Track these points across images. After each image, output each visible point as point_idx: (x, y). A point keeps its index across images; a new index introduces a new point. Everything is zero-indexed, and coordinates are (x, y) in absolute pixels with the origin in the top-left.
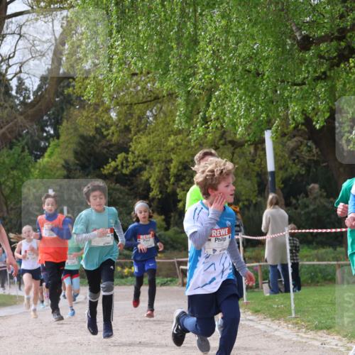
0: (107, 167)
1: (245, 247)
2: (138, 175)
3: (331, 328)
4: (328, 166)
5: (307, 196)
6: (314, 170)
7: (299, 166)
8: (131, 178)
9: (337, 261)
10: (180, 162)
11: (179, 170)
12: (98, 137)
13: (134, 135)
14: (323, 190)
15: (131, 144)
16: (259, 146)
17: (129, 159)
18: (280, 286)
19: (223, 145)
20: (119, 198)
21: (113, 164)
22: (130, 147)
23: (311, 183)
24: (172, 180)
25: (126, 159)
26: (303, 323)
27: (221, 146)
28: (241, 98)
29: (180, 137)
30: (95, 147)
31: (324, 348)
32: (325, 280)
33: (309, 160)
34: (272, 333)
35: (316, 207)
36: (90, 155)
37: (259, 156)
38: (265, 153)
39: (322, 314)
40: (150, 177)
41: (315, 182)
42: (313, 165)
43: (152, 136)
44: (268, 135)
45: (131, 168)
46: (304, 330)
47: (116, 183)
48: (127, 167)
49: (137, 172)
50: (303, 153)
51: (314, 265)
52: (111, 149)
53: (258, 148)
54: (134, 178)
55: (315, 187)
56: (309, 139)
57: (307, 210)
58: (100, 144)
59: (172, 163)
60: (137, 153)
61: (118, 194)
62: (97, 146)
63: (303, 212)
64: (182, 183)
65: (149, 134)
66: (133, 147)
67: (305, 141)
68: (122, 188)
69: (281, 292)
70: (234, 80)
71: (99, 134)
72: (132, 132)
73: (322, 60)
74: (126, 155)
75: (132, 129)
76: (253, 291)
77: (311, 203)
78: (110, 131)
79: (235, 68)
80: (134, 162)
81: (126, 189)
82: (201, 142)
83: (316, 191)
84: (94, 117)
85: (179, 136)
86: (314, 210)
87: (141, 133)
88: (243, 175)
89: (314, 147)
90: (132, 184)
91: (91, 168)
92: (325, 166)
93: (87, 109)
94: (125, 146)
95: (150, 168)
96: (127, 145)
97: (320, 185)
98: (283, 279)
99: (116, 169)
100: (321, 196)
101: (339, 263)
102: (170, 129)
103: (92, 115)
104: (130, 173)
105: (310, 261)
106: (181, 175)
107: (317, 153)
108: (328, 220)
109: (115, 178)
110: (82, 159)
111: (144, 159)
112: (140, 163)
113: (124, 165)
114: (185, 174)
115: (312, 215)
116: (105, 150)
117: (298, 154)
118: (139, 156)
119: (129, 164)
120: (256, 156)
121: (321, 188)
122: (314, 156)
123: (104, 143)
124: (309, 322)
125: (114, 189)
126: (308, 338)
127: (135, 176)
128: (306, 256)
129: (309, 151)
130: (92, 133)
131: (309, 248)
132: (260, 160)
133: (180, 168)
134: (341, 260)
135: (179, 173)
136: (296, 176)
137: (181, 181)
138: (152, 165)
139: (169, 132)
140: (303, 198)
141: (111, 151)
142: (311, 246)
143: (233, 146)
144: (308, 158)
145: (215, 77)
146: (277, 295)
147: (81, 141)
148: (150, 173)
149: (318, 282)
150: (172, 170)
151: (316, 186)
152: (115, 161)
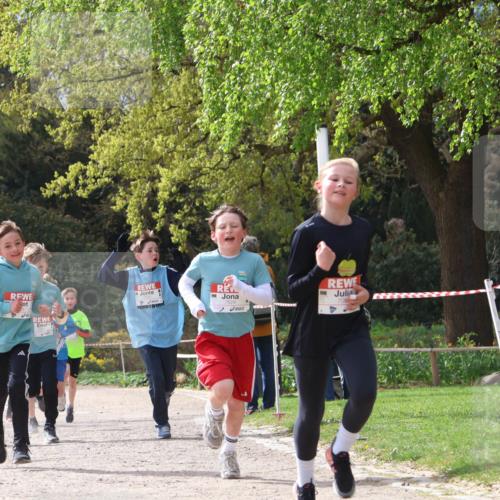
0: (50, 186)
1: (279, 323)
2: (102, 201)
3: (418, 458)
4: (419, 190)
5: (384, 238)
6: (397, 195)
7: (371, 188)
8: (90, 206)
9: (432, 347)
10: (174, 180)
11: (171, 195)
12: (37, 136)
13: (100, 135)
14: (411, 229)
15: (92, 147)
16: (307, 154)
17: (88, 173)
18: (336, 388)
19: (246, 152)
20: (70, 239)
21: (61, 181)
22: (91, 152)
23: (391, 218)
24: (162, 209)
25: (83, 172)
26: (373, 449)
27: (242, 155)
28: (277, 74)
29: (173, 137)
30: (33, 154)
31: (406, 491)
32: (411, 378)
33: (388, 178)
34: (322, 466)
35: (399, 257)
36: (24, 167)
37: (306, 170)
38: (316, 166)
39: (405, 434)
40: (126, 207)
41: (398, 215)
42: (394, 187)
43: (127, 136)
44: (321, 137)
45: (91, 187)
46: (374, 461)
47: (65, 214)
48: (85, 186)
49: (101, 195)
50: (378, 167)
51: (393, 353)
52: (59, 156)
53: (304, 157)
54: (96, 206)
55: (396, 223)
56: (389, 143)
57: (385, 262)
58: (40, 148)
59: (160, 181)
60: (101, 162)
61: (69, 232)
62: (36, 152)
63: (378, 267)
64: (177, 216)
65: (123, 132)
66: (95, 154)
67: (383, 147)
68: (76, 222)
69: (339, 398)
70: (266, 43)
71: (38, 132)
72: (96, 130)
73: (413, 13)
74: (83, 167)
75: (96, 125)
76: (292, 396)
77: (392, 251)
78: (60, 129)
79: (267, 24)
80: (96, 178)
81: (82, 223)
82: (210, 147)
83: (401, 230)
84: (30, 101)
85: (171, 136)
86: (398, 263)
87: (110, 130)
88: (278, 202)
89: (398, 156)
90: (93, 215)
91: (25, 188)
92: (414, 189)
93: (17, 87)
94: (82, 152)
95: (124, 190)
96: (85, 149)
97: (405, 219)
98: (341, 376)
99: (66, 189)
100: (408, 239)
101: (435, 349)
102: (157, 124)
103: (27, 99)
104: (89, 195)
105: (387, 346)
106: (174, 201)
107: (402, 167)
108: (420, 279)
109: (64, 204)
110: (9, 172)
111: (114, 173)
112: (106, 180)
113: (81, 182)
114: (181, 200)
115: (395, 270)
116: (48, 158)
117: (370, 168)
118: (105, 168)
119: (88, 181)
120: (301, 171)
121: (408, 226)
122: (396, 172)
123: (46, 146)
124: (384, 447)
125: (62, 224)
126: (381, 474)
127: (98, 202)
128: (381, 339)
129: (389, 164)
130: (25, 128)
131: (385, 324)
132: (307, 178)
133: (174, 189)
134: (437, 346)
135: (172, 199)
136: (368, 204)
137: (176, 212)
138: (127, 184)
139: (157, 128)
140: (377, 242)
141: (59, 160)
142: (388, 321)
143: (262, 154)
144: (386, 175)
145: (236, 39)
146: (331, 402)
147: (8, 142)
148: (125, 199)
149: (400, 382)
150: (160, 194)
151: (400, 222)
152: (65, 177)
